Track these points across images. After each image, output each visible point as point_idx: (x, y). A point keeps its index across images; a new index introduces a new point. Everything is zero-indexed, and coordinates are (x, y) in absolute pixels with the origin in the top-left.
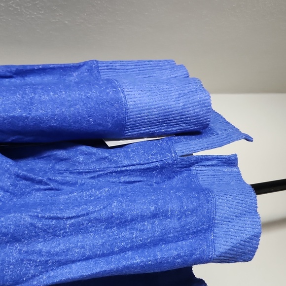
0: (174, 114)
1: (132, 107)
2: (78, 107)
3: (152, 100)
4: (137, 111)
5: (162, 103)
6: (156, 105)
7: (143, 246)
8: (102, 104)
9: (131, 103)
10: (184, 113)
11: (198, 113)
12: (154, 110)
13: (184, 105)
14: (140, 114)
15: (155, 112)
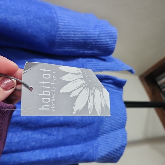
0: (91, 39)
1: (62, 27)
2: (19, 16)
3: (77, 25)
4: (65, 31)
5: (84, 29)
6: (80, 29)
7: (49, 146)
8: (40, 19)
9: (62, 24)
10: (98, 40)
11: (108, 43)
12: (79, 33)
13: (99, 34)
14: (67, 34)
15: (78, 35)
